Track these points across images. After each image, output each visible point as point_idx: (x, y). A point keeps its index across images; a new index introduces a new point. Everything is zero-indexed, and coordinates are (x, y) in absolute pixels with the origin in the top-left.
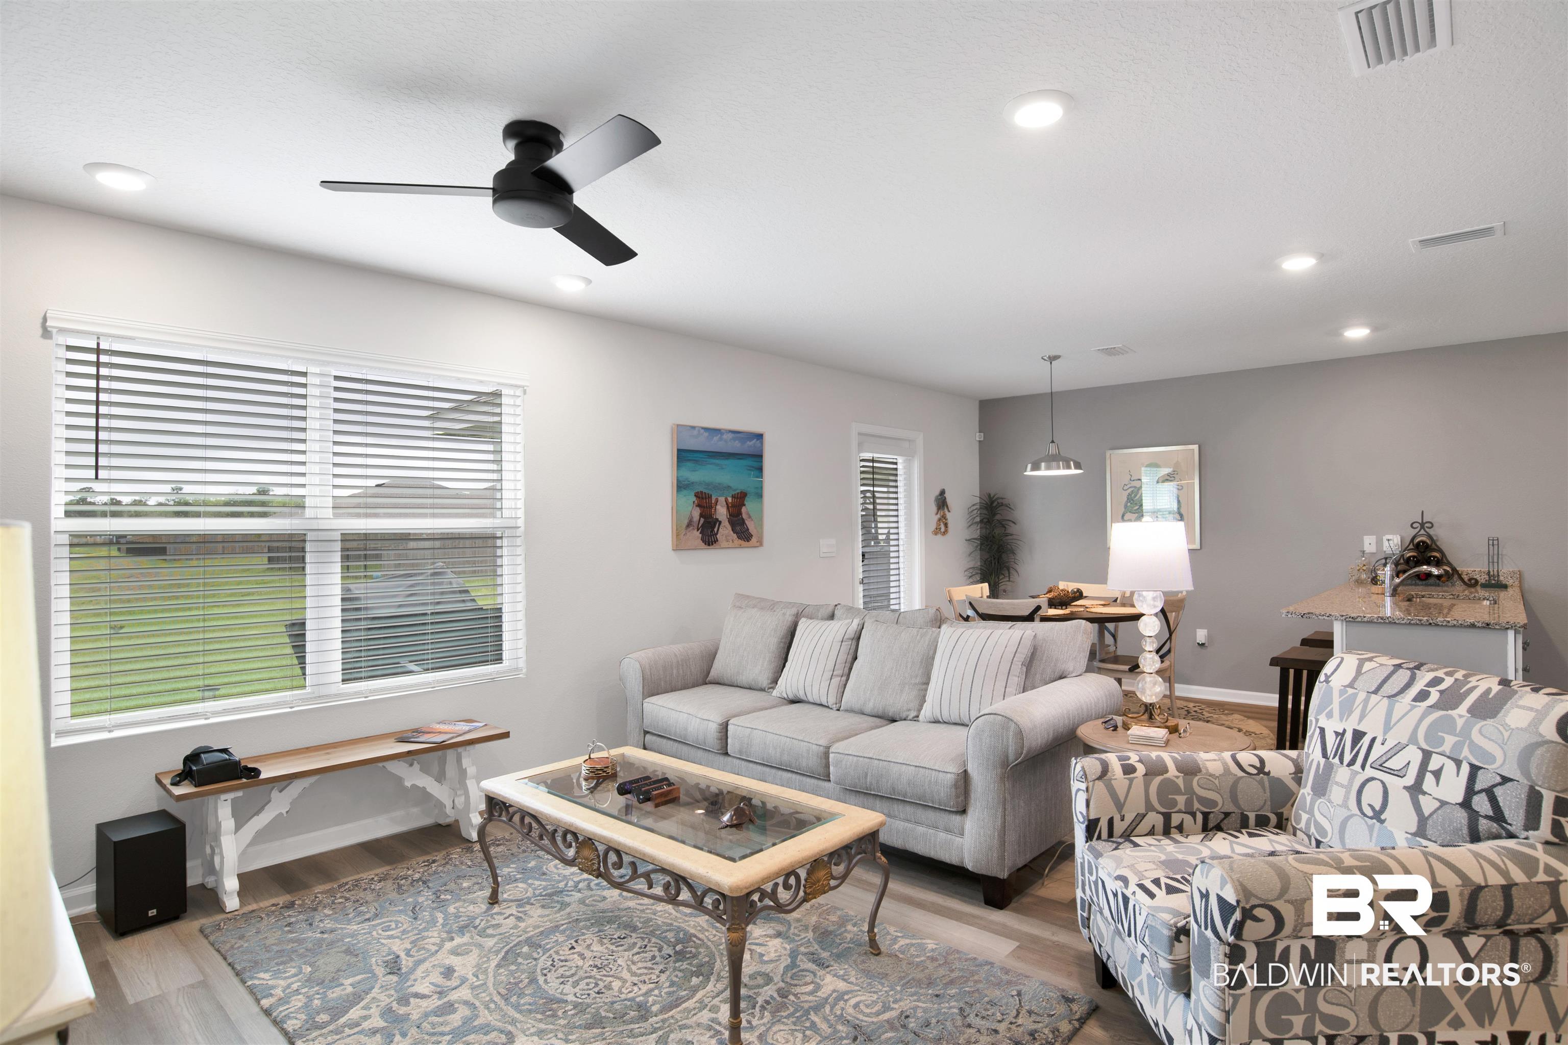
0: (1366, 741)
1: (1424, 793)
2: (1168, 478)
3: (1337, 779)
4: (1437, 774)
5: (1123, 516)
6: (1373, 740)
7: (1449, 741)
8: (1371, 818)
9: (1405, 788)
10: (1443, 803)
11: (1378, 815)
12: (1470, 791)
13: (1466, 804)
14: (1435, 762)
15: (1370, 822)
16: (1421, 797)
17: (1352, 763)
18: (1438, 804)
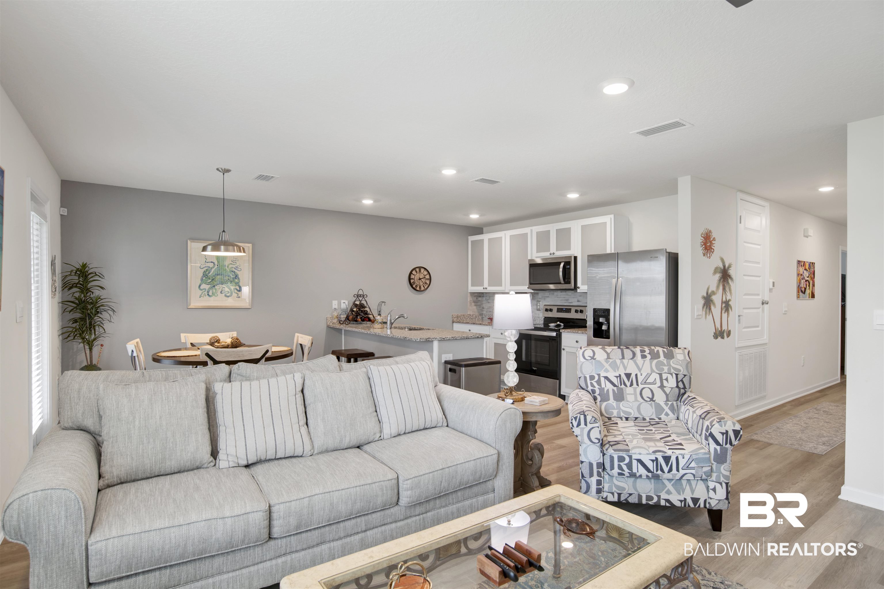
0: (633, 376)
1: (665, 387)
2: (232, 263)
3: (627, 393)
4: (667, 379)
5: (200, 286)
6: (636, 375)
7: (666, 369)
8: (650, 401)
9: (658, 387)
10: (672, 388)
11: (652, 399)
12: (677, 382)
13: (677, 386)
14: (664, 376)
15: (650, 403)
16: (664, 388)
17: (631, 385)
18: (670, 389)
